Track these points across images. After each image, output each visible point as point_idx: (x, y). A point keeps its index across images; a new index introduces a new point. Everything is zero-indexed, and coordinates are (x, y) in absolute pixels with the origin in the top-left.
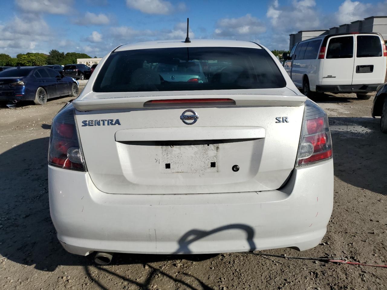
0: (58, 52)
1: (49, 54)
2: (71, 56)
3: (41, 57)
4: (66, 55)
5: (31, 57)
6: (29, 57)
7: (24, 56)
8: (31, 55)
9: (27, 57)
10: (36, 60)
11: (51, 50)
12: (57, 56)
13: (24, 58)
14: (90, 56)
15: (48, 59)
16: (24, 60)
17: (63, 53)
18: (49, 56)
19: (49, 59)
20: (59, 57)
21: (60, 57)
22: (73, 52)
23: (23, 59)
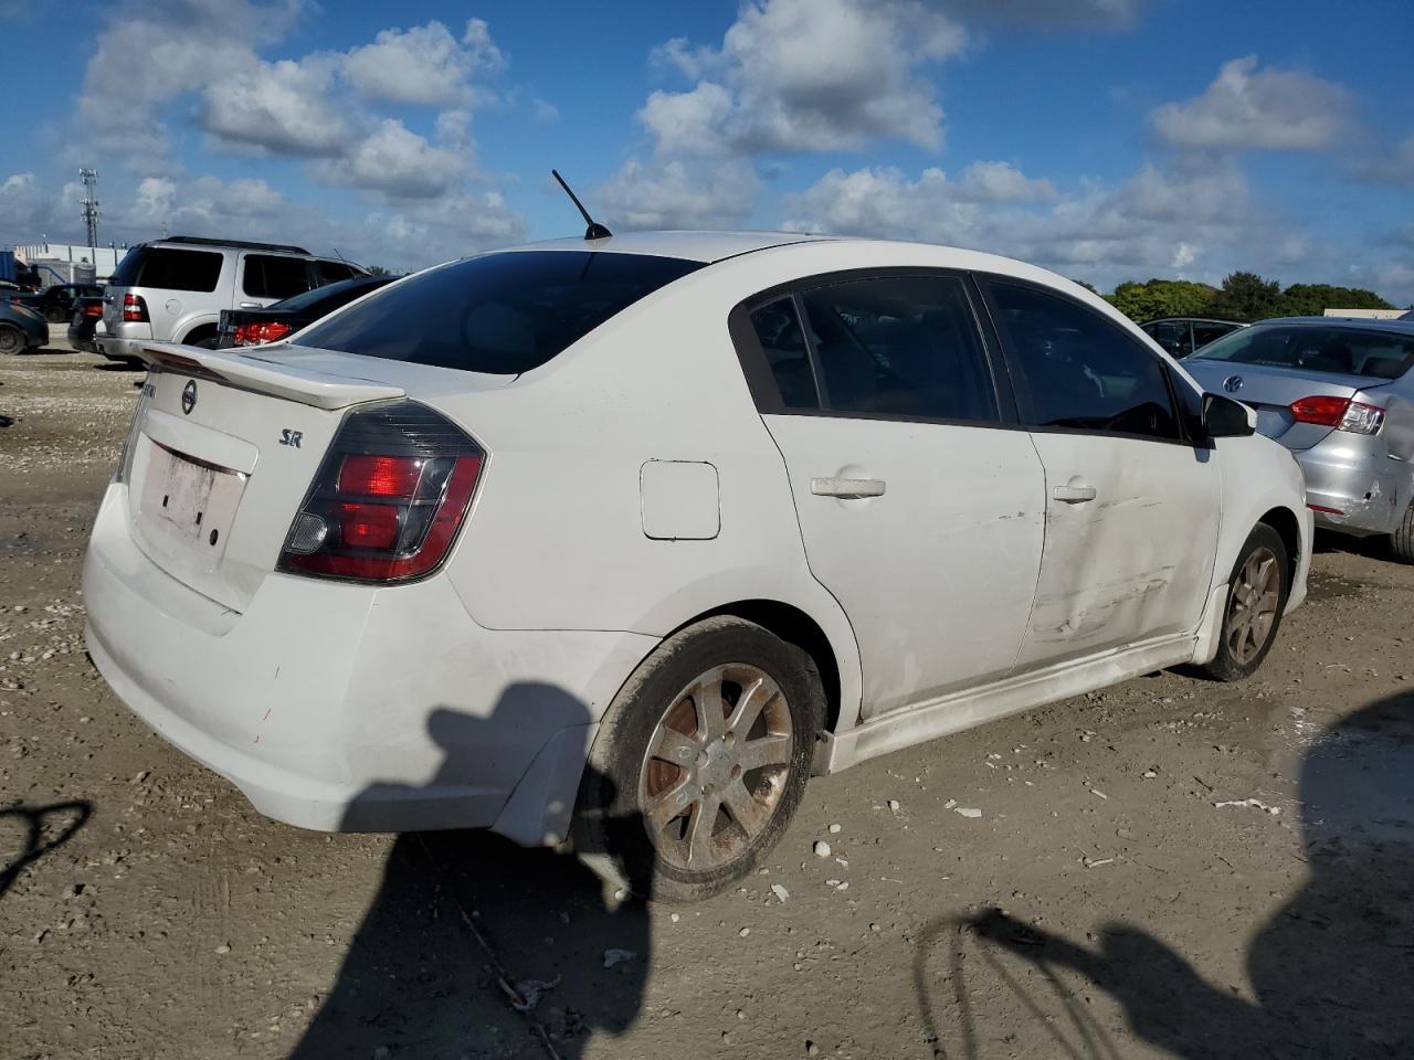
0: (1258, 281)
1: (1220, 287)
2: (1308, 298)
3: (1189, 298)
4: (1288, 292)
5: (1157, 294)
6: (1152, 293)
7: (1133, 291)
8: (1159, 287)
9: (1145, 293)
10: (1169, 306)
11: (1233, 274)
12: (1250, 295)
13: (1134, 296)
14: (1391, 303)
15: (1212, 302)
16: (1132, 302)
17: (1275, 287)
18: (1219, 292)
19: (1216, 306)
20: (1256, 301)
21: (1262, 298)
22: (1318, 282)
23: (1130, 299)
